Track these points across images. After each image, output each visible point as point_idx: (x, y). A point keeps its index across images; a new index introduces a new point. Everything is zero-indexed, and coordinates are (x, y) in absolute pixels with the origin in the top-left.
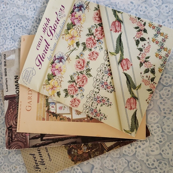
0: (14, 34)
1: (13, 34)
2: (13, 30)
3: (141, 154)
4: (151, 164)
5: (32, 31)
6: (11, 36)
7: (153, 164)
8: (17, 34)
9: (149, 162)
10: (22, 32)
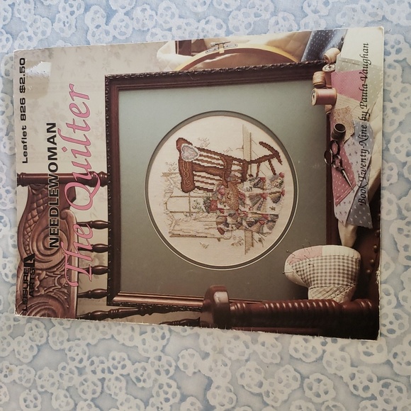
0: (12, 16)
1: (9, 15)
2: (9, 5)
3: (336, 360)
4: (360, 387)
5: (60, 10)
6: (4, 23)
7: (366, 388)
8: (19, 16)
9: (356, 382)
10: (33, 11)
